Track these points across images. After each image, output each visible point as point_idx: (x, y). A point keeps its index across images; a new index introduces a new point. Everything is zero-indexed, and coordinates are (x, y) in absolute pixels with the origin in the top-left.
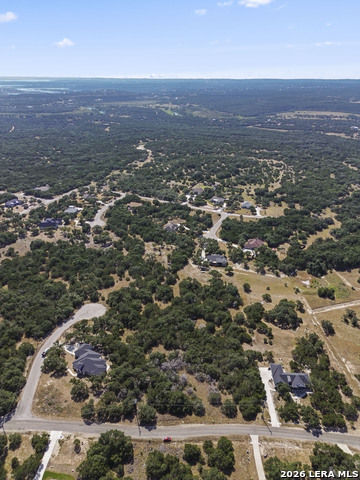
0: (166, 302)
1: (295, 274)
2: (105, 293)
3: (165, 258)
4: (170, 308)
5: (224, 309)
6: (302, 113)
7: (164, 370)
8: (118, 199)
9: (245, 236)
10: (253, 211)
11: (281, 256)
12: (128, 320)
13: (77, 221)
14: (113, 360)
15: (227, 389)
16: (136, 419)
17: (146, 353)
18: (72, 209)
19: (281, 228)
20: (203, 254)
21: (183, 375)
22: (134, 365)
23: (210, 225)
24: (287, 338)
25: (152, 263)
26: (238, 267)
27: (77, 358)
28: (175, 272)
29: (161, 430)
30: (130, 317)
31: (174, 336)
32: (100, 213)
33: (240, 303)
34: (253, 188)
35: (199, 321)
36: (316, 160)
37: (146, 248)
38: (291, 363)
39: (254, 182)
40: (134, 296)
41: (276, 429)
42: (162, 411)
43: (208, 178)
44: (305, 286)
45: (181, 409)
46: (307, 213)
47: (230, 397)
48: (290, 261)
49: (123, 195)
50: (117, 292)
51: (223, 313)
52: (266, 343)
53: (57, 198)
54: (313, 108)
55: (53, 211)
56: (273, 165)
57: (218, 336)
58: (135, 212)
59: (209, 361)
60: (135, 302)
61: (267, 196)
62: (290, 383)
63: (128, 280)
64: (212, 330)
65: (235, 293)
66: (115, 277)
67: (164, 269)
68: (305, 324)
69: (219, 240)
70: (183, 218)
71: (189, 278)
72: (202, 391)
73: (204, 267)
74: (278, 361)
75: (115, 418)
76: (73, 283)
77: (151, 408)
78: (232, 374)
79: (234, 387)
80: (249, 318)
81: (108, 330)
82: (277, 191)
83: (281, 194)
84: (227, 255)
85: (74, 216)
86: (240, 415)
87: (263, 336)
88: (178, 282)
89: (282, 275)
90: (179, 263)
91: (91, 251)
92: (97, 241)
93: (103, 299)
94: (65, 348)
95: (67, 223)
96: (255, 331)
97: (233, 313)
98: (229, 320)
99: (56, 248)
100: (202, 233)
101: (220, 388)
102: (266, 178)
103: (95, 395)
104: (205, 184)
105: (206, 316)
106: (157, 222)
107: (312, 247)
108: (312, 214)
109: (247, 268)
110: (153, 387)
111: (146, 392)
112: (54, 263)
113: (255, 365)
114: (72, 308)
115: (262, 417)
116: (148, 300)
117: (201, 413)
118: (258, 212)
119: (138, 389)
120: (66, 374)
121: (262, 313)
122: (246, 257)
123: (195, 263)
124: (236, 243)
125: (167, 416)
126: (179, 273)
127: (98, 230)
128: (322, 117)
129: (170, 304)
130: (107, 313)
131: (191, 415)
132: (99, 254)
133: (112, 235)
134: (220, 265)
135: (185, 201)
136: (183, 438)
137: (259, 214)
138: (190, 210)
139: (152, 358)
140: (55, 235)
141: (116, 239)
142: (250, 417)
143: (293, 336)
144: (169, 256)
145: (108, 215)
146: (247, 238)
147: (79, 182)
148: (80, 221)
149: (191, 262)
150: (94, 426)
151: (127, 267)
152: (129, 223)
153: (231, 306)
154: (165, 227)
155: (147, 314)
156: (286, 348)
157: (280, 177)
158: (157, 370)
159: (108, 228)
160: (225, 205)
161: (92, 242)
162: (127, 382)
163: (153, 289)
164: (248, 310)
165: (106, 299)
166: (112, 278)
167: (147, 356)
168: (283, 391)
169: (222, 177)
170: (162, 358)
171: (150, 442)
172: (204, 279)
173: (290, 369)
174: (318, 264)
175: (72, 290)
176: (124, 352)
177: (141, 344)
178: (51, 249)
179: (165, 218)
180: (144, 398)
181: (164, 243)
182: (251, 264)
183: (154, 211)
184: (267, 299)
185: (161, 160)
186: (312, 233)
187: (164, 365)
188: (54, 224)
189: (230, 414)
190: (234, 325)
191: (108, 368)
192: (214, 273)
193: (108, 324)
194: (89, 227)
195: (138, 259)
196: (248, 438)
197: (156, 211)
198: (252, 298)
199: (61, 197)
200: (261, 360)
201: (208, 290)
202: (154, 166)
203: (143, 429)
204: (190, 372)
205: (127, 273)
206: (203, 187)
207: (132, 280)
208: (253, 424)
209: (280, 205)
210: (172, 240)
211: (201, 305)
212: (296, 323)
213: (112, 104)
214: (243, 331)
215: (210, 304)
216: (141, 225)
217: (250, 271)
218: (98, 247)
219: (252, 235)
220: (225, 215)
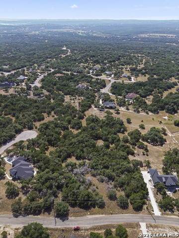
0: (77, 129)
1: (158, 113)
2: (38, 124)
3: (77, 104)
4: (80, 133)
5: (115, 134)
6: (151, 34)
7: (76, 174)
8: (49, 72)
9: (126, 91)
10: (130, 79)
11: (149, 103)
12: (51, 141)
13: (23, 84)
14: (39, 168)
15: (120, 187)
16: (52, 212)
17: (63, 163)
18: (22, 77)
19: (147, 87)
20: (101, 102)
21: (89, 178)
22: (53, 171)
23: (104, 86)
24: (158, 151)
25: (69, 107)
26: (122, 109)
27: (13, 166)
28: (83, 112)
29: (72, 221)
30: (53, 139)
31: (82, 150)
32: (38, 79)
33: (125, 130)
34: (129, 67)
35: (99, 141)
36: (163, 54)
37: (65, 99)
38: (163, 168)
39: (129, 64)
40: (56, 126)
41: (158, 217)
42: (73, 206)
43: (102, 62)
44: (165, 119)
45: (87, 204)
46: (161, 80)
47: (123, 193)
48: (155, 105)
49: (53, 70)
50: (45, 123)
51: (115, 136)
52: (144, 154)
53: (13, 72)
54: (157, 32)
55: (9, 78)
56: (139, 56)
57: (112, 150)
58: (59, 79)
59: (107, 167)
60: (57, 130)
61: (137, 71)
62: (165, 183)
63: (53, 116)
64: (108, 147)
65: (122, 124)
66: (45, 115)
67: (76, 110)
68: (168, 142)
69: (110, 94)
70: (88, 82)
71: (92, 115)
72: (102, 189)
73: (101, 109)
74: (153, 167)
75: (37, 212)
76: (17, 118)
77: (64, 204)
78: (123, 176)
79: (126, 186)
80: (132, 139)
81: (38, 147)
82: (143, 68)
83: (145, 70)
84: (115, 102)
85: (22, 81)
86: (131, 207)
87: (142, 150)
88: (85, 118)
89: (150, 114)
90: (86, 107)
91: (31, 100)
92: (35, 95)
93: (36, 128)
94: (6, 159)
95: (18, 85)
96: (136, 147)
97: (121, 136)
98: (119, 140)
99: (9, 98)
100: (100, 91)
101: (115, 186)
102: (135, 62)
103: (23, 194)
104: (101, 65)
105: (104, 137)
106: (72, 84)
107: (167, 97)
108: (164, 80)
109: (128, 109)
110: (67, 187)
111: (62, 191)
112: (6, 106)
113: (138, 170)
114: (14, 133)
115: (147, 208)
116: (65, 128)
117: (102, 206)
118: (132, 79)
119: (56, 189)
120: (4, 178)
121: (140, 136)
122: (127, 103)
123: (96, 107)
124: (121, 95)
125: (77, 209)
126: (86, 113)
127: (36, 88)
128: (162, 36)
129: (80, 131)
130: (37, 136)
131: (94, 207)
132: (36, 102)
133: (44, 91)
134: (111, 108)
135: (89, 73)
136: (88, 226)
137: (133, 80)
138: (92, 78)
139: (67, 166)
140: (9, 91)
141: (47, 93)
142: (138, 209)
143: (161, 150)
144: (79, 103)
145: (43, 80)
146: (127, 93)
147: (27, 64)
148: (26, 84)
149: (93, 106)
150: (21, 218)
151: (53, 109)
152: (55, 85)
153: (119, 132)
154: (77, 87)
155: (65, 137)
156: (158, 157)
157: (144, 62)
158: (69, 174)
159: (42, 87)
160: (113, 76)
161: (32, 95)
162: (48, 184)
163: (69, 122)
164: (131, 134)
165: (38, 127)
166: (43, 115)
167: (64, 165)
168: (160, 189)
169: (111, 62)
170: (73, 166)
171: (63, 230)
172: (102, 116)
173: (162, 172)
174: (172, 106)
175: (16, 122)
176: (47, 162)
177: (59, 156)
178: (6, 99)
179: (77, 82)
180: (60, 195)
181: (77, 96)
182: (130, 107)
183: (71, 78)
184: (142, 127)
185: (75, 54)
186: (166, 90)
187: (75, 170)
188: (9, 85)
189: (124, 206)
190: (122, 143)
191: (35, 173)
192: (108, 113)
193: (38, 143)
194: (31, 87)
195: (60, 104)
196: (138, 226)
197: (72, 78)
198: (133, 127)
199: (15, 71)
200: (142, 167)
201: (105, 122)
202: (71, 56)
203: (58, 220)
204: (94, 176)
205: (53, 113)
206: (100, 67)
207: (56, 117)
208: (141, 214)
209: (145, 76)
210: (82, 94)
211: (100, 131)
212: (162, 142)
213: (50, 30)
214: (128, 147)
215: (106, 130)
216: (62, 85)
217: (130, 111)
218: (36, 98)
219: (130, 91)
220: (113, 81)
